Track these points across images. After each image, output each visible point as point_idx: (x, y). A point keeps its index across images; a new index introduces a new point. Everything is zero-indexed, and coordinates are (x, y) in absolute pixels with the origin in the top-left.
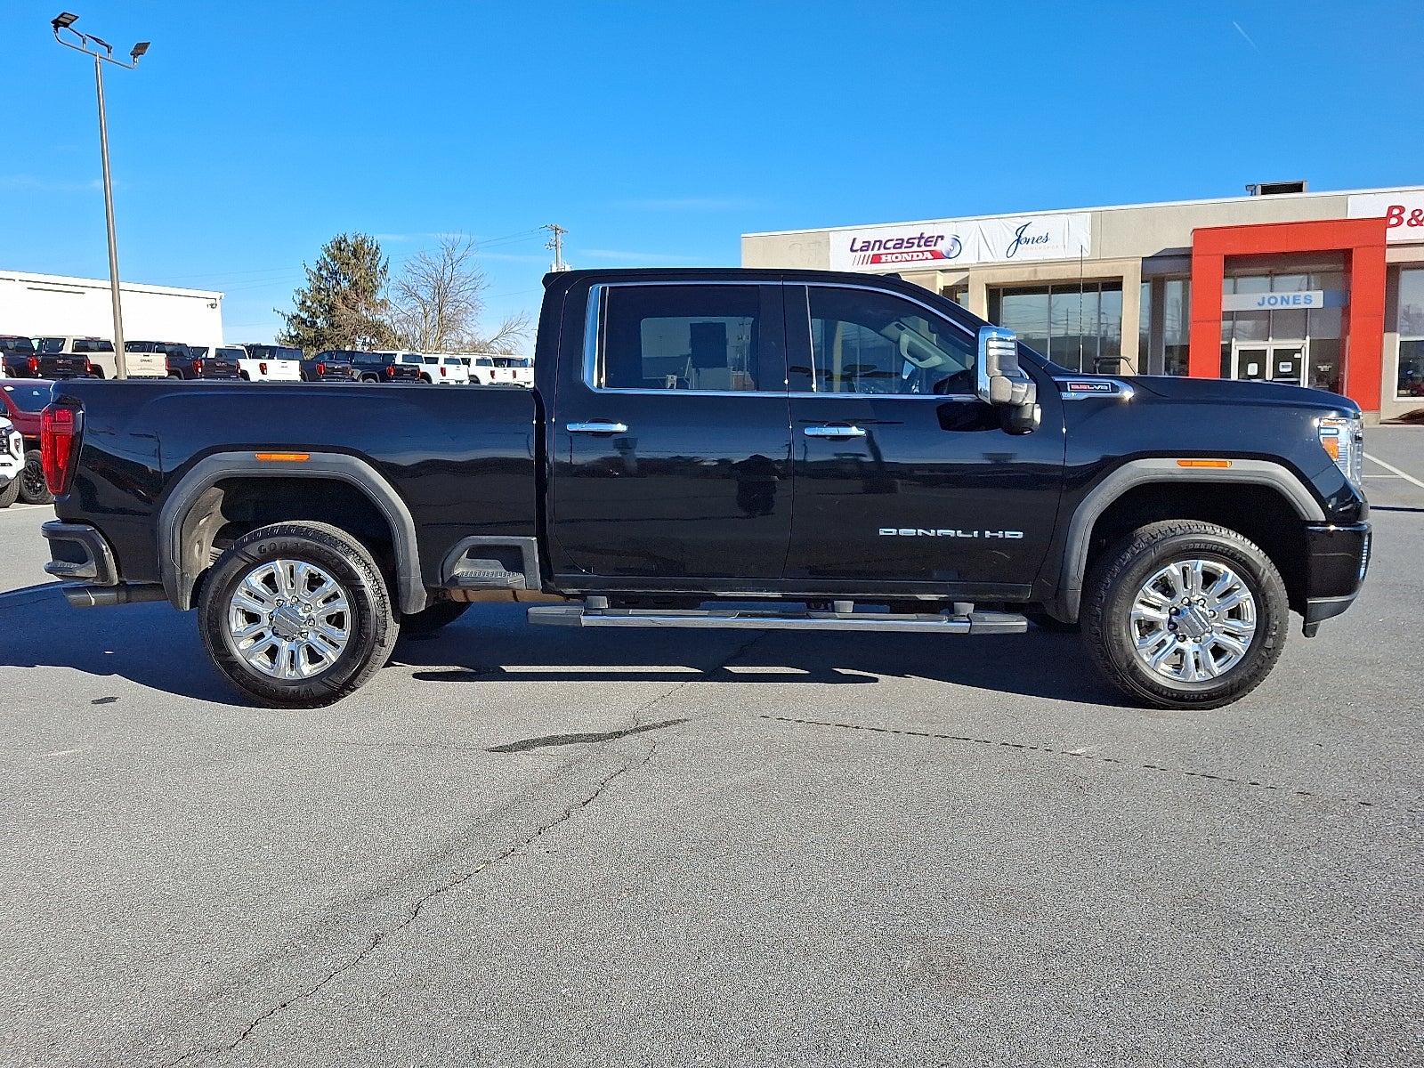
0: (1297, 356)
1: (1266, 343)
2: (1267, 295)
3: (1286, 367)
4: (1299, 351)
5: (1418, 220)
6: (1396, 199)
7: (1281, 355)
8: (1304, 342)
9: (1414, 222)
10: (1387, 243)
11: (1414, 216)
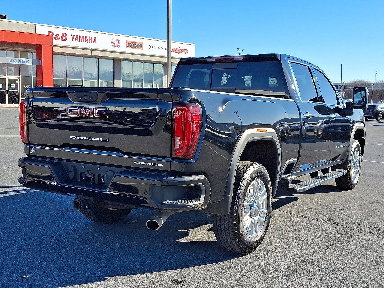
0: (17, 82)
1: (6, 76)
2: (13, 58)
3: (13, 86)
4: (17, 80)
5: (57, 38)
6: (51, 29)
7: (11, 81)
8: (19, 77)
9: (56, 38)
10: (53, 45)
11: (56, 37)
